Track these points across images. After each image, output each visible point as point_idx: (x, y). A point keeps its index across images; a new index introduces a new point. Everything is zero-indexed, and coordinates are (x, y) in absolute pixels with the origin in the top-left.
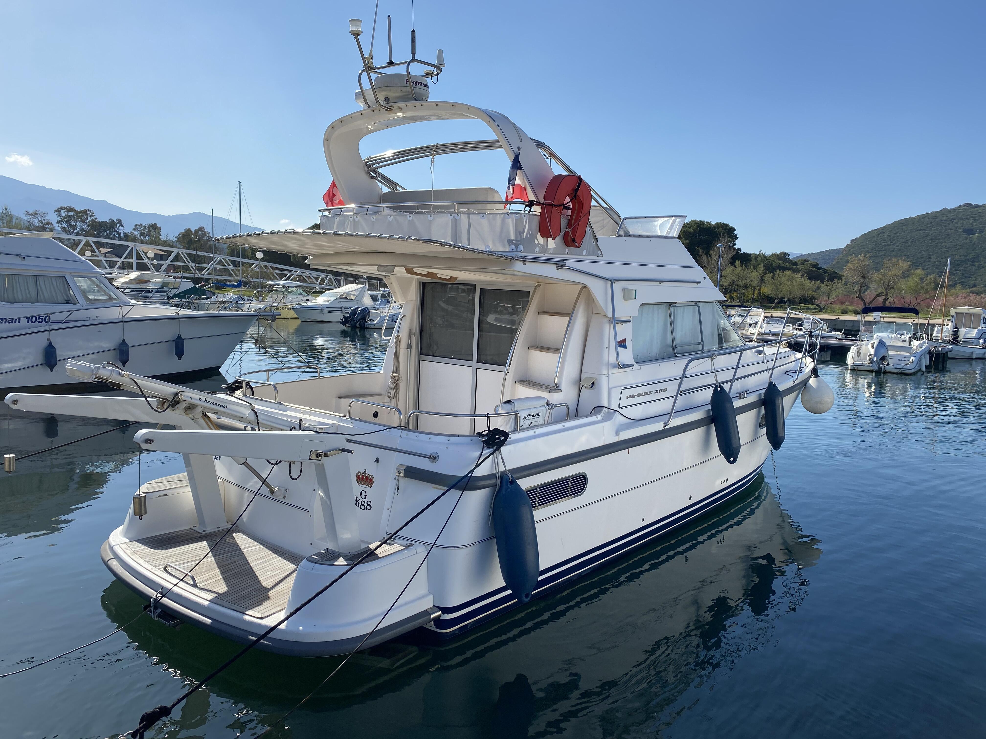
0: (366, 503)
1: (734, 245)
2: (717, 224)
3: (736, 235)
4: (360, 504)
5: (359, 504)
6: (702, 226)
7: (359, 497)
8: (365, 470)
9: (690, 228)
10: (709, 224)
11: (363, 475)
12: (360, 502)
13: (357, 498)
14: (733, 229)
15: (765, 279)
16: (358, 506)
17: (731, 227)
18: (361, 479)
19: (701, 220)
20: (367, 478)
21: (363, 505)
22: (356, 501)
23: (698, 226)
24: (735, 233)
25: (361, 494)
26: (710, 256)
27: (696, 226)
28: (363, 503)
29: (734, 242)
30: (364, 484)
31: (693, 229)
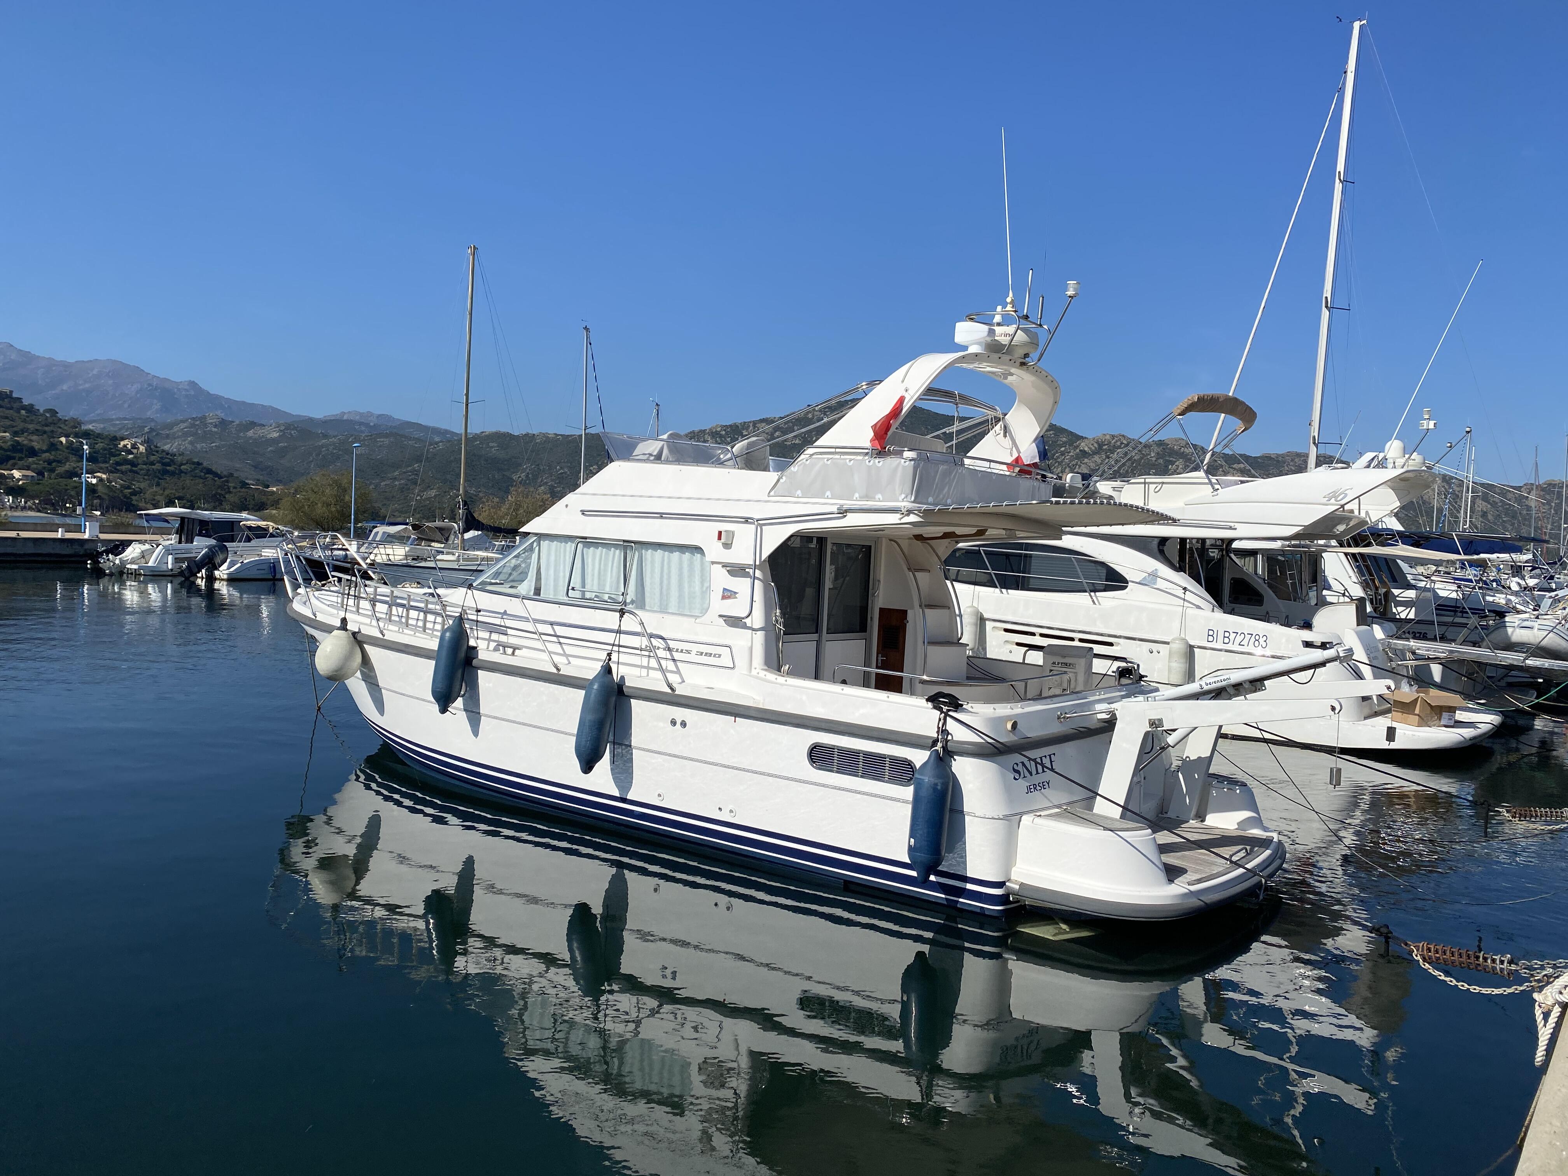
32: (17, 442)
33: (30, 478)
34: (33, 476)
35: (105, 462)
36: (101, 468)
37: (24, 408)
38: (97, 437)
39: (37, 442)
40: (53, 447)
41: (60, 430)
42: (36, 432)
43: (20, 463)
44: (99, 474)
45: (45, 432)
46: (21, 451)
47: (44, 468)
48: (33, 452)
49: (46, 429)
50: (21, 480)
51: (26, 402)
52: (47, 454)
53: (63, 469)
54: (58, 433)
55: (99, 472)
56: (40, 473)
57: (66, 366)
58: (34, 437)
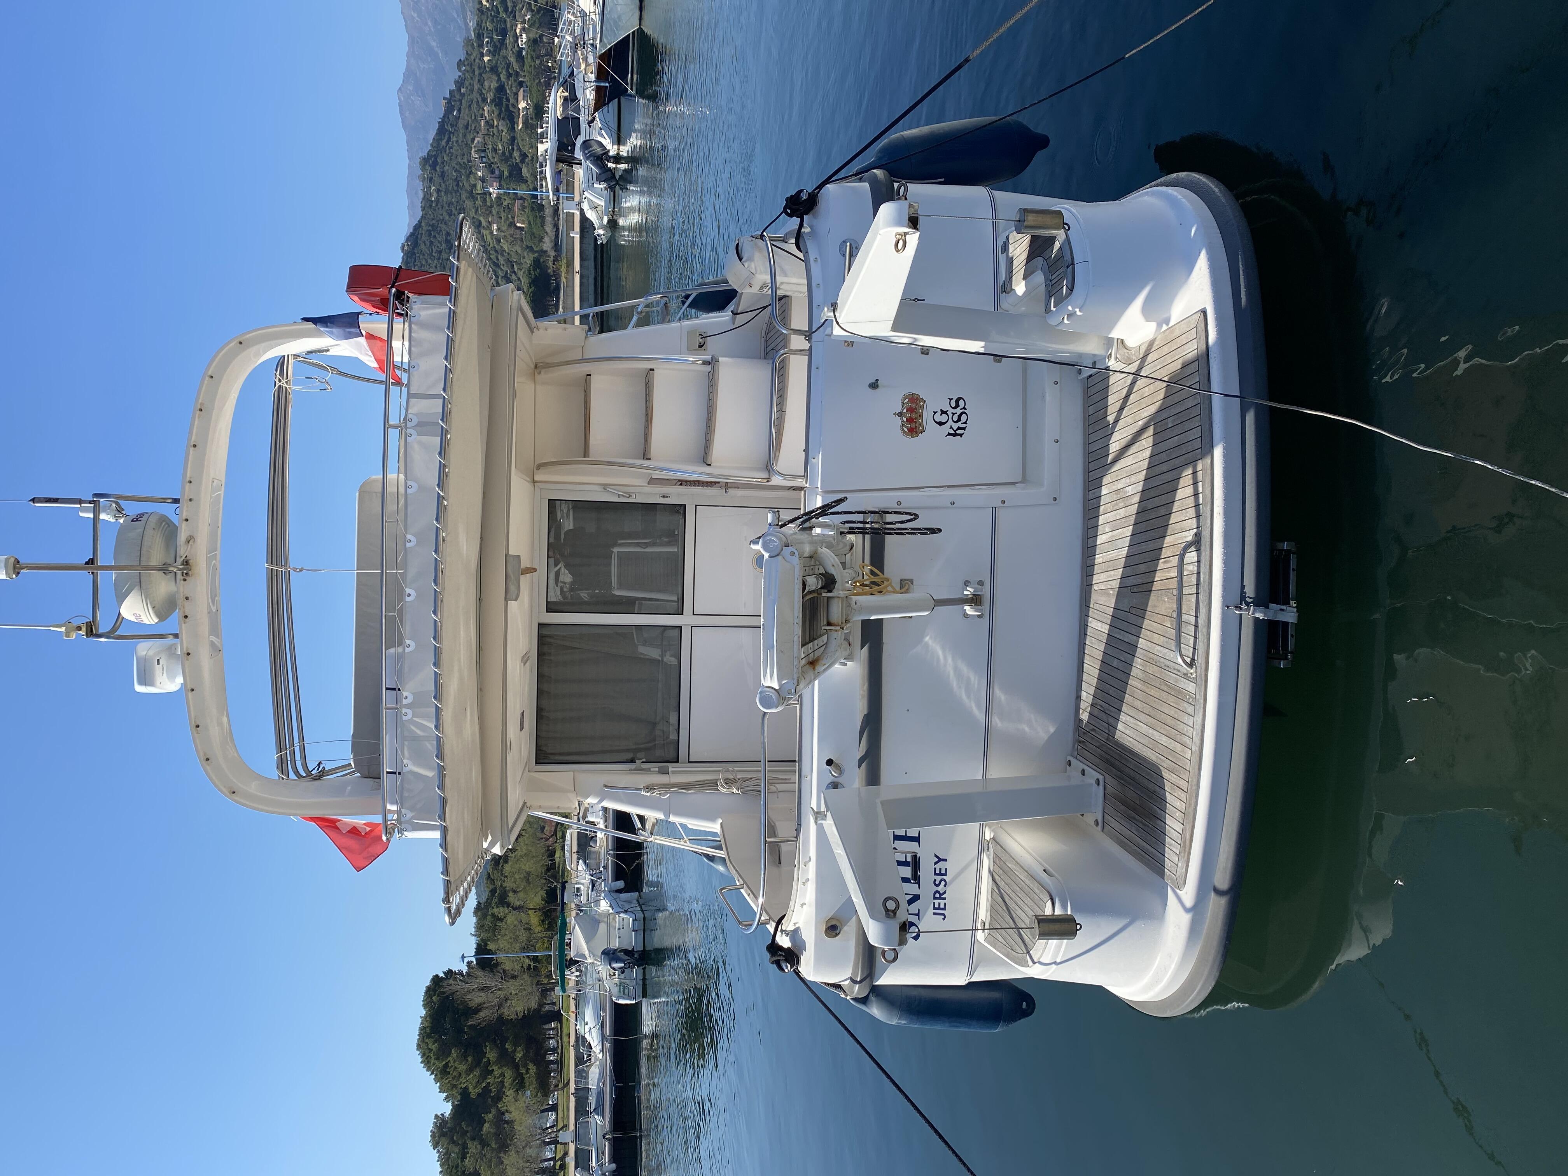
0: (954, 411)
1: (461, 973)
2: (425, 1006)
3: (445, 973)
4: (959, 424)
5: (959, 428)
6: (428, 1030)
7: (946, 428)
8: (895, 414)
9: (430, 1050)
10: (424, 1019)
11: (905, 419)
12: (955, 426)
13: (949, 434)
14: (436, 980)
15: (518, 904)
16: (964, 429)
17: (431, 982)
18: (913, 425)
19: (418, 1033)
20: (910, 410)
21: (959, 420)
22: (955, 435)
23: (429, 1036)
24: (441, 975)
25: (941, 424)
26: (480, 1005)
27: (427, 1040)
28: (956, 418)
29: (456, 973)
30: (921, 416)
31: (433, 1044)
32: (492, 101)
33: (525, 94)
34: (524, 91)
35: (505, 21)
36: (512, 26)
37: (459, 89)
38: (481, 27)
39: (491, 84)
40: (494, 70)
41: (477, 60)
42: (481, 82)
43: (512, 101)
44: (518, 31)
45: (480, 74)
46: (500, 99)
47: (515, 81)
48: (501, 89)
49: (477, 73)
50: (527, 101)
51: (454, 87)
52: (502, 76)
53: (514, 63)
54: (480, 62)
55: (516, 30)
56: (521, 84)
57: (412, 41)
58: (486, 84)
